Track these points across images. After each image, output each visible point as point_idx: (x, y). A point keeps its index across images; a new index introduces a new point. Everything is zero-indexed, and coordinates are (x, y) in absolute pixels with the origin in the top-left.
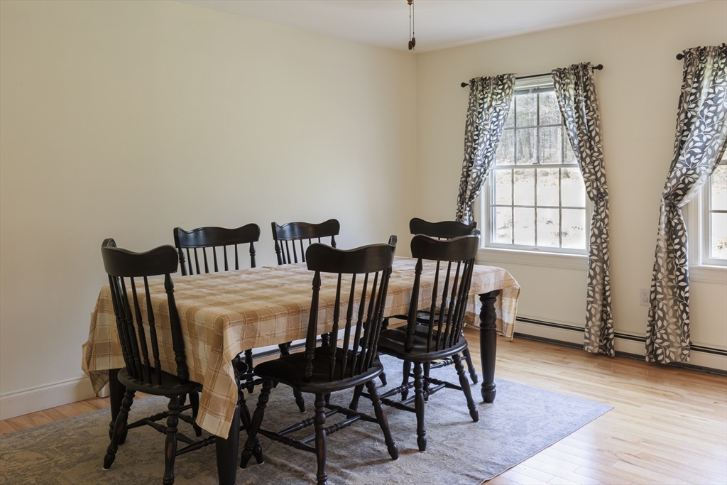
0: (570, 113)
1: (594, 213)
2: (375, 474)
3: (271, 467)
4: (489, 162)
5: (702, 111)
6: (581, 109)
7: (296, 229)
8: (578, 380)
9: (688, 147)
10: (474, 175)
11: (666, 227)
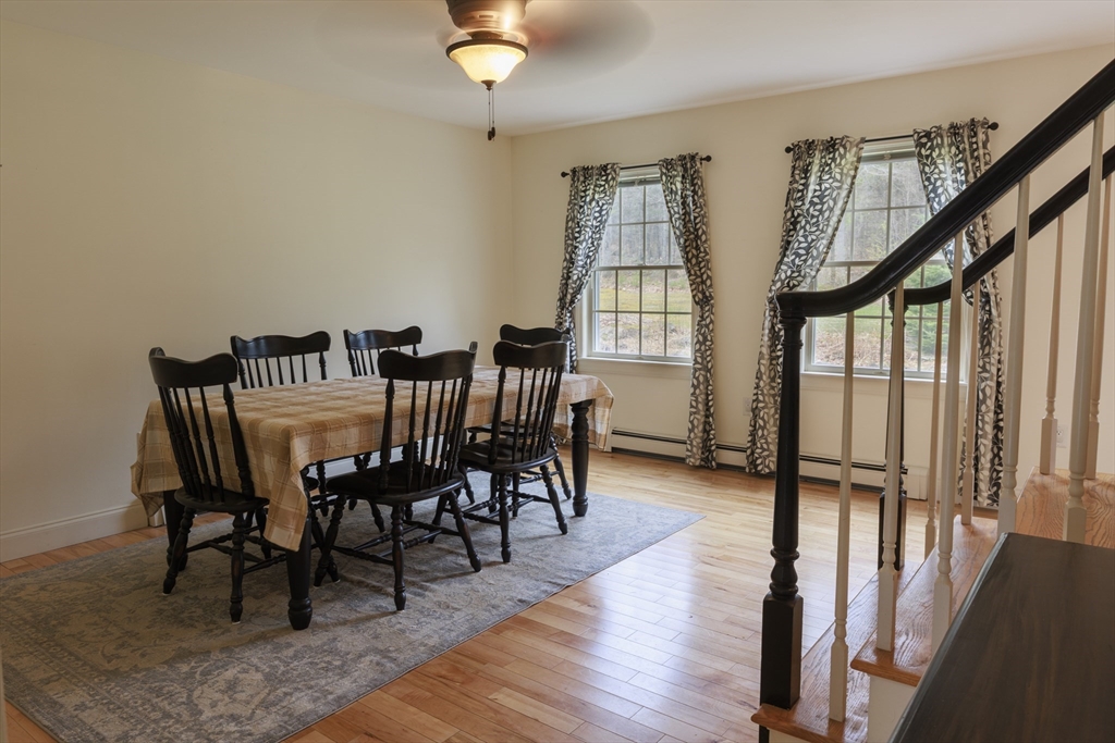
0: (676, 209)
1: (699, 318)
2: (456, 586)
3: (348, 584)
4: (591, 262)
5: (808, 210)
6: (688, 205)
7: (372, 338)
8: (675, 493)
9: (793, 248)
10: (575, 277)
11: (770, 332)
